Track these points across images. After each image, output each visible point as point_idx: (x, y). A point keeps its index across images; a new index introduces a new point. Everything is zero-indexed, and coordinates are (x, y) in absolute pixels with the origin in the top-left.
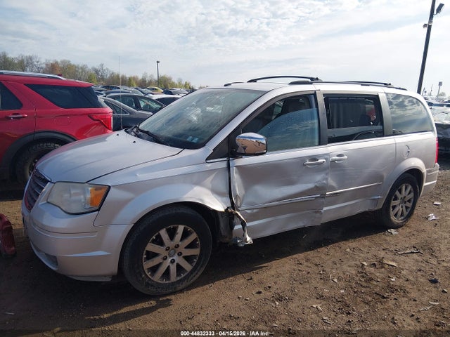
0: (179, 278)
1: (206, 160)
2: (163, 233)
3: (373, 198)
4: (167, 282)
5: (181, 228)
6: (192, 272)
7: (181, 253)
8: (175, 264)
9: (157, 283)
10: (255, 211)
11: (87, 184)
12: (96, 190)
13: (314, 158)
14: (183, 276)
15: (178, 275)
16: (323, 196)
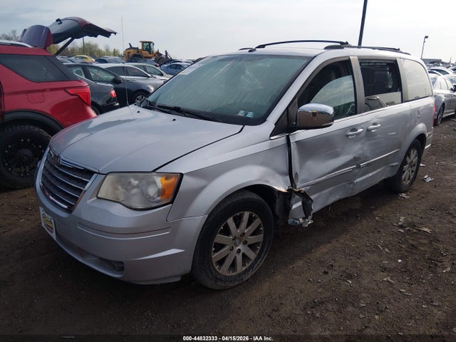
0: (244, 268)
1: (270, 136)
2: (230, 222)
3: (392, 165)
4: (234, 274)
5: (246, 215)
6: (256, 260)
7: (246, 242)
8: (241, 254)
9: (225, 276)
10: (308, 188)
11: (154, 174)
12: (166, 179)
13: (353, 129)
14: (248, 265)
15: (244, 265)
16: (359, 167)
